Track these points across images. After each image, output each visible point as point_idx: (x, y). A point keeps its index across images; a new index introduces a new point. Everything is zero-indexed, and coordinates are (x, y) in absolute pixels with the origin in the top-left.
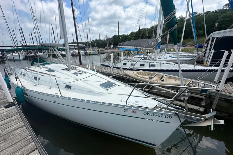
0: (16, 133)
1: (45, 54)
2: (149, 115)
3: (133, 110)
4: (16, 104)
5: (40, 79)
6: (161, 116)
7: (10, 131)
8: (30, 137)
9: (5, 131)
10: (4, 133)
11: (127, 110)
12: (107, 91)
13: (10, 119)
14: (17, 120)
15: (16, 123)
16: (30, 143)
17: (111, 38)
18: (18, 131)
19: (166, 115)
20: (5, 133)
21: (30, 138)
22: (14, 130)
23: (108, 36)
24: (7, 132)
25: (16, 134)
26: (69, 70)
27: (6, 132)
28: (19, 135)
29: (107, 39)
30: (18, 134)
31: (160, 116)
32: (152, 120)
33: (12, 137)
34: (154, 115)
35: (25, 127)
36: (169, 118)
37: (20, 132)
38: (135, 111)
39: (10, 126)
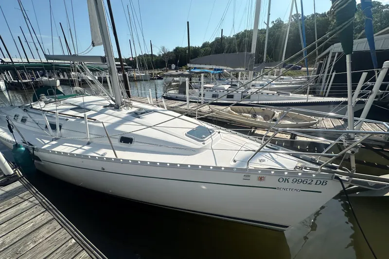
0: (39, 237)
1: (54, 79)
2: (288, 182)
3: (259, 176)
4: (22, 177)
5: (62, 127)
6: (309, 182)
7: (25, 234)
8: (73, 241)
9: (12, 236)
10: (12, 240)
11: (249, 176)
12: (204, 144)
13: (17, 208)
14: (34, 209)
15: (32, 216)
16: (77, 254)
17: (172, 52)
18: (44, 232)
19: (317, 181)
20: (15, 241)
21: (75, 244)
22: (34, 231)
23: (166, 48)
24: (17, 236)
25: (41, 238)
26: (118, 109)
27: (15, 238)
28: (47, 240)
29: (164, 55)
30: (44, 239)
31: (307, 182)
32: (291, 190)
33: (32, 246)
34: (296, 181)
35: (55, 223)
36: (322, 185)
37: (48, 232)
38: (263, 177)
39: (21, 223)
